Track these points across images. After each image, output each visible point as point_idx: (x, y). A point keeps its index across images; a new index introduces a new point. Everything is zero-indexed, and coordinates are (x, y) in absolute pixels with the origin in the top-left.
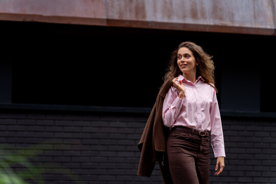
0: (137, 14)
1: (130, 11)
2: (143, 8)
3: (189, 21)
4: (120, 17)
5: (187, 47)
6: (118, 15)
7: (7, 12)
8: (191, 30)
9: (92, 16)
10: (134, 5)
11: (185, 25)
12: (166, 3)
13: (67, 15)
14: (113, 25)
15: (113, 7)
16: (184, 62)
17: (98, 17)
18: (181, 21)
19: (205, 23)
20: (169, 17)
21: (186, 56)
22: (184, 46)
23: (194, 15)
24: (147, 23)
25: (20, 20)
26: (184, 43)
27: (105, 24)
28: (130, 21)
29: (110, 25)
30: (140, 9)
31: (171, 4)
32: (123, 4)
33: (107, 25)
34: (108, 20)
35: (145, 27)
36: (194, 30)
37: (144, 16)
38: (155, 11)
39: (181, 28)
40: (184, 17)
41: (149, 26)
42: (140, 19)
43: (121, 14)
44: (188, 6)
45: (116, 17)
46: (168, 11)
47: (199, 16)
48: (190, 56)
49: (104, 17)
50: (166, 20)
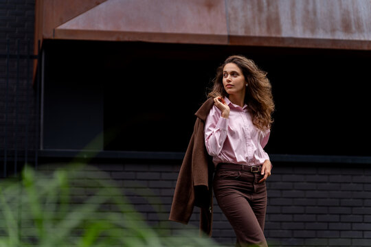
0: (269, 28)
1: (260, 23)
2: (277, 19)
3: (340, 36)
4: (246, 32)
5: (235, 62)
6: (243, 30)
7: (96, 29)
8: (342, 48)
9: (207, 32)
10: (264, 16)
11: (334, 41)
12: (307, 12)
13: (176, 31)
14: (237, 44)
15: (236, 19)
16: (230, 81)
17: (217, 33)
18: (328, 37)
19: (362, 39)
20: (313, 31)
21: (233, 74)
22: (232, 61)
23: (347, 27)
24: (283, 39)
25: (113, 39)
26: (231, 58)
27: (226, 43)
28: (260, 38)
29: (233, 44)
30: (273, 22)
31: (315, 13)
32: (249, 14)
33: (229, 44)
34: (230, 37)
35: (281, 45)
36: (347, 48)
37: (279, 30)
38: (293, 23)
39: (329, 46)
40: (333, 31)
41: (286, 45)
42: (274, 35)
43: (247, 28)
44: (338, 16)
45: (241, 33)
46: (311, 23)
47: (354, 28)
48: (238, 74)
49: (225, 33)
50: (308, 35)
